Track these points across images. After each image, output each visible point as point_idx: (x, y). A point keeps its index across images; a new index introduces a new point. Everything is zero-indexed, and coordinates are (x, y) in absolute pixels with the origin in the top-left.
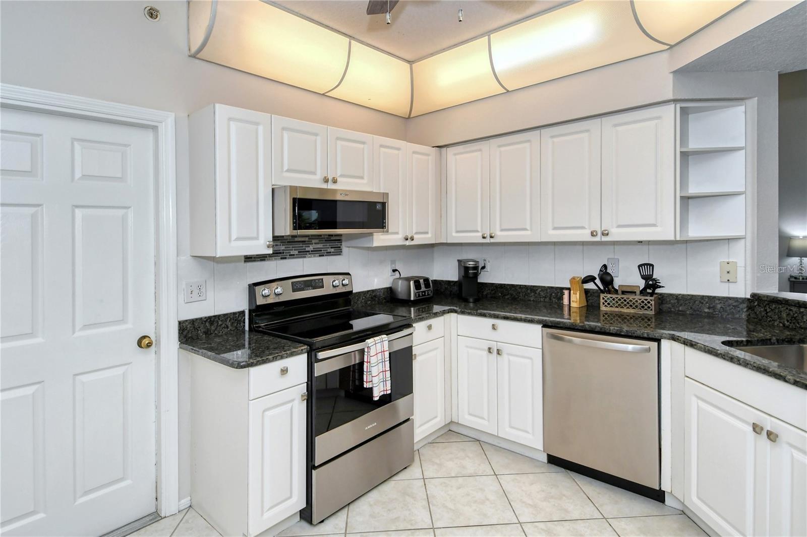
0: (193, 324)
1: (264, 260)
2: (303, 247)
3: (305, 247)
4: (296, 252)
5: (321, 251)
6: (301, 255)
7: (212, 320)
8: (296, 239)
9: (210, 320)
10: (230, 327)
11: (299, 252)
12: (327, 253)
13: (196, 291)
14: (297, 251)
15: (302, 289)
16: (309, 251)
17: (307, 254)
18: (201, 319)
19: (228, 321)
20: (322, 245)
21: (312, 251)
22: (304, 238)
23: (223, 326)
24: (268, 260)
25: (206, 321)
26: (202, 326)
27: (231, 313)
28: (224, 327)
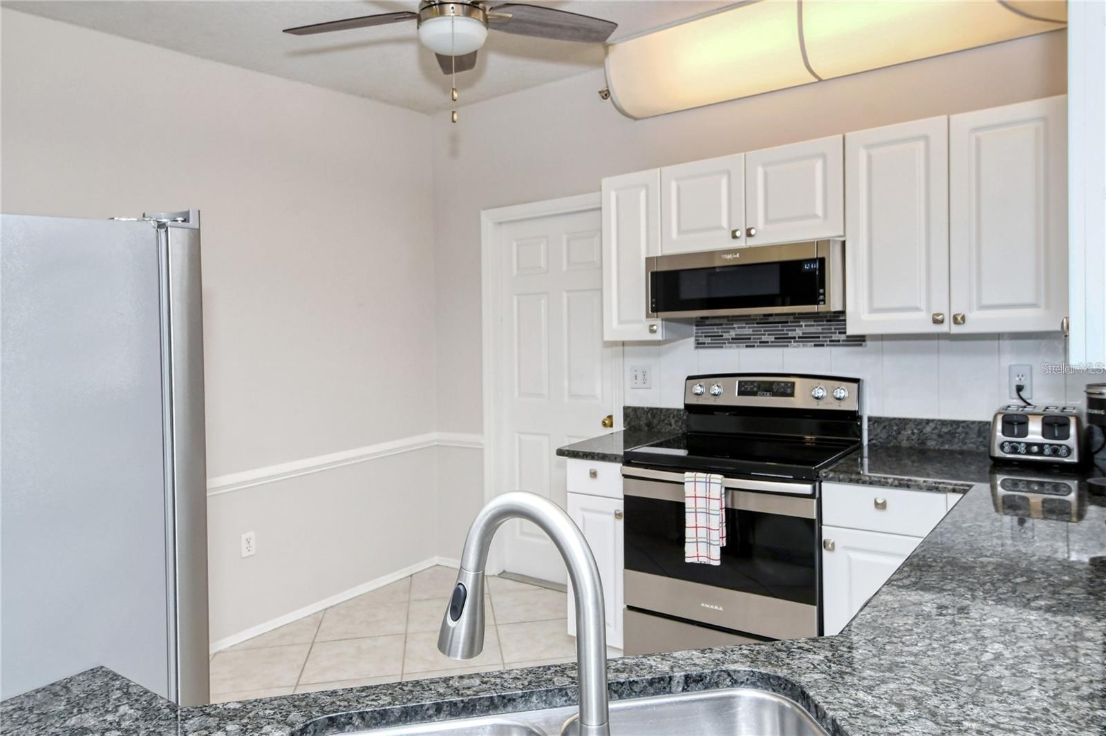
0: (636, 412)
1: (722, 347)
2: (783, 330)
3: (787, 330)
4: (772, 338)
5: (819, 337)
6: (779, 342)
7: (655, 412)
8: (771, 319)
9: (653, 413)
10: (673, 426)
11: (776, 338)
12: (830, 341)
13: (640, 376)
14: (774, 337)
15: (754, 394)
16: (794, 338)
17: (790, 342)
18: (643, 408)
19: (671, 418)
20: (820, 328)
21: (799, 338)
22: (786, 317)
23: (666, 422)
24: (726, 347)
25: (648, 412)
26: (644, 416)
27: (674, 409)
28: (667, 424)
